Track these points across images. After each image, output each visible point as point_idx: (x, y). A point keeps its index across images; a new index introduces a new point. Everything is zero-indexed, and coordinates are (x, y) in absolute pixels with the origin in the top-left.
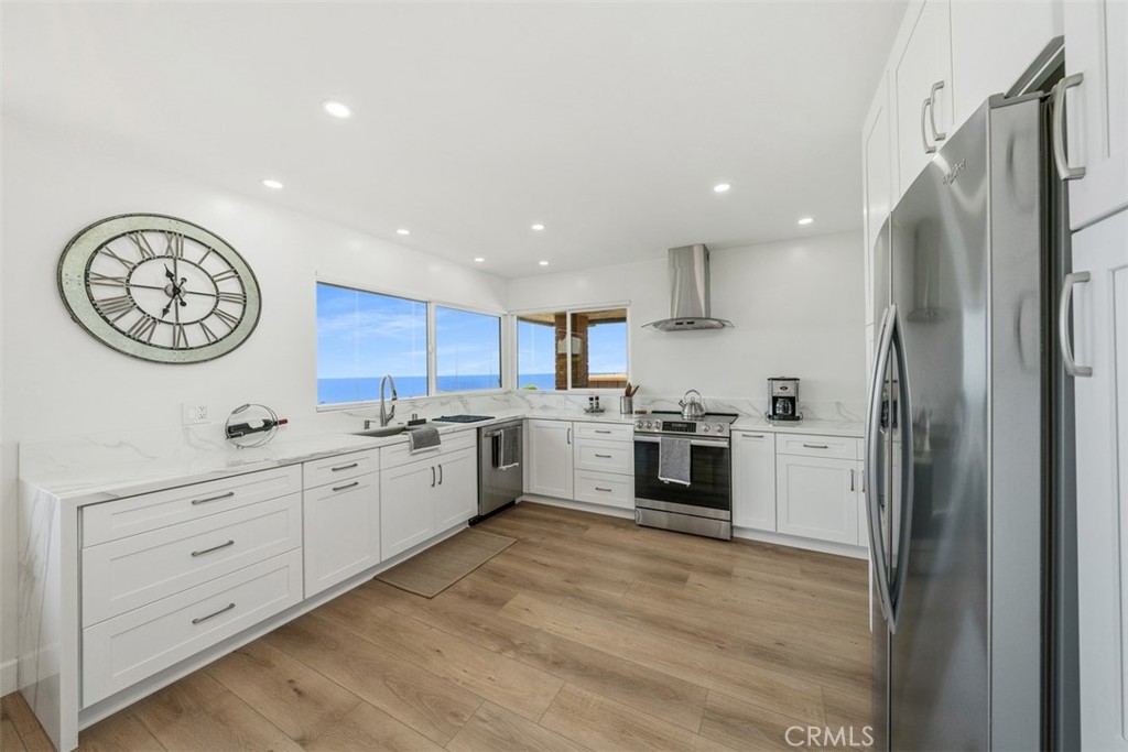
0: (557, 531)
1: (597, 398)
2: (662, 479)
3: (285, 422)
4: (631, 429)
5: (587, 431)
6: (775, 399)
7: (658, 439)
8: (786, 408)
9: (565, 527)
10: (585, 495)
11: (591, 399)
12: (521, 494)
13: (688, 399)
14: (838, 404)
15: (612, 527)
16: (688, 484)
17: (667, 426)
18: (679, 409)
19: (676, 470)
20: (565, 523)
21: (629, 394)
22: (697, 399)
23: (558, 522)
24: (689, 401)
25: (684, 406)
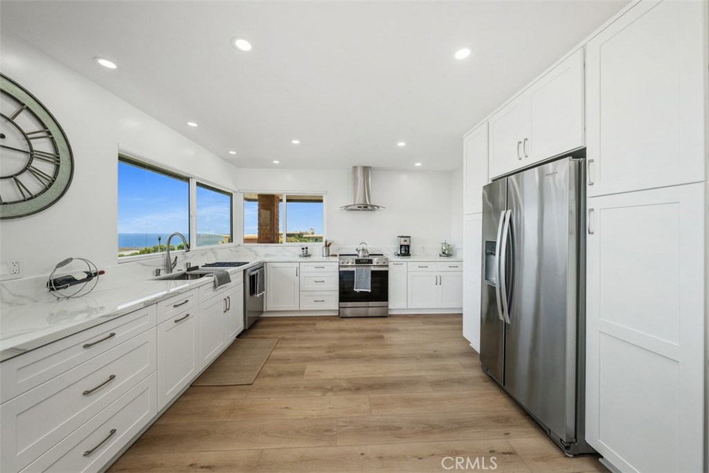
0: (297, 329)
1: (307, 248)
2: (355, 290)
3: (102, 273)
4: (337, 264)
5: (308, 268)
6: (401, 246)
7: (354, 269)
8: (405, 251)
9: (301, 326)
10: (308, 306)
11: (303, 249)
12: (262, 312)
13: (360, 247)
14: (423, 248)
15: (328, 321)
16: (370, 291)
17: (358, 261)
18: (357, 253)
19: (363, 284)
20: (299, 324)
21: (327, 246)
22: (365, 247)
23: (294, 324)
24: (361, 248)
25: (359, 251)
